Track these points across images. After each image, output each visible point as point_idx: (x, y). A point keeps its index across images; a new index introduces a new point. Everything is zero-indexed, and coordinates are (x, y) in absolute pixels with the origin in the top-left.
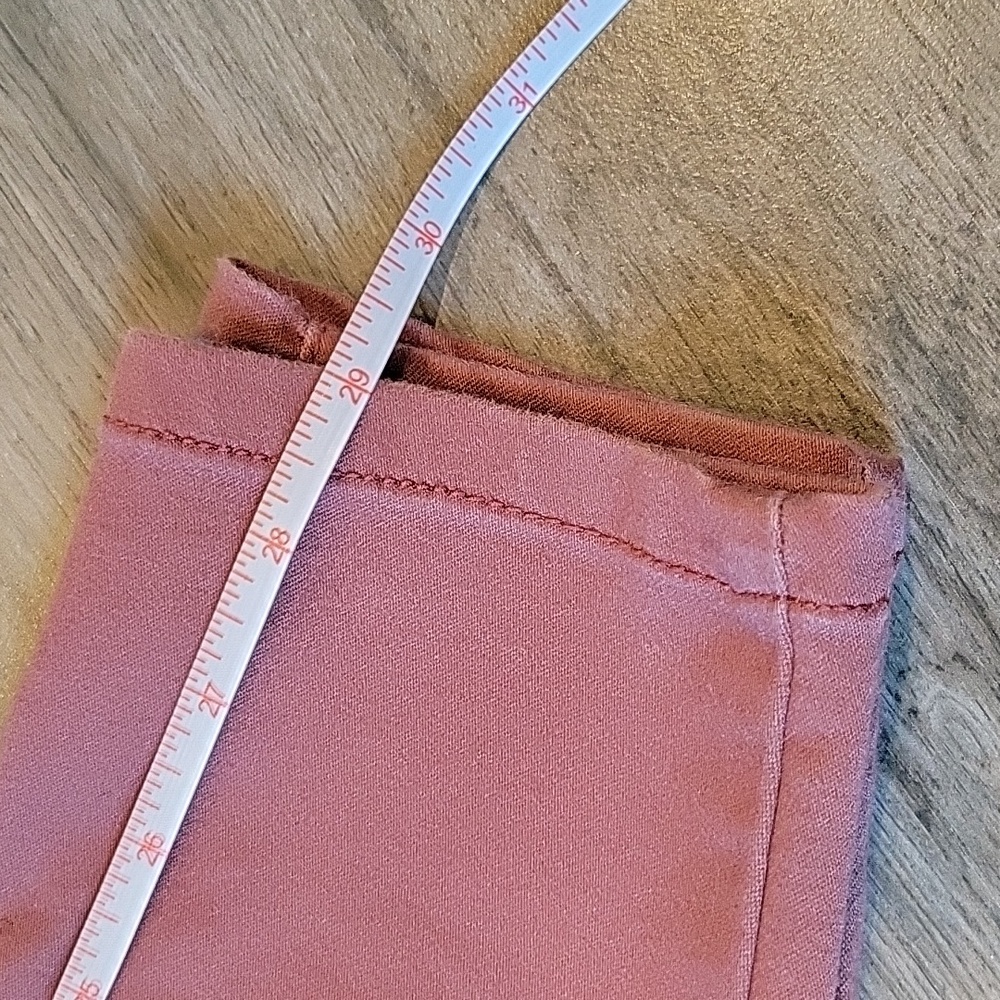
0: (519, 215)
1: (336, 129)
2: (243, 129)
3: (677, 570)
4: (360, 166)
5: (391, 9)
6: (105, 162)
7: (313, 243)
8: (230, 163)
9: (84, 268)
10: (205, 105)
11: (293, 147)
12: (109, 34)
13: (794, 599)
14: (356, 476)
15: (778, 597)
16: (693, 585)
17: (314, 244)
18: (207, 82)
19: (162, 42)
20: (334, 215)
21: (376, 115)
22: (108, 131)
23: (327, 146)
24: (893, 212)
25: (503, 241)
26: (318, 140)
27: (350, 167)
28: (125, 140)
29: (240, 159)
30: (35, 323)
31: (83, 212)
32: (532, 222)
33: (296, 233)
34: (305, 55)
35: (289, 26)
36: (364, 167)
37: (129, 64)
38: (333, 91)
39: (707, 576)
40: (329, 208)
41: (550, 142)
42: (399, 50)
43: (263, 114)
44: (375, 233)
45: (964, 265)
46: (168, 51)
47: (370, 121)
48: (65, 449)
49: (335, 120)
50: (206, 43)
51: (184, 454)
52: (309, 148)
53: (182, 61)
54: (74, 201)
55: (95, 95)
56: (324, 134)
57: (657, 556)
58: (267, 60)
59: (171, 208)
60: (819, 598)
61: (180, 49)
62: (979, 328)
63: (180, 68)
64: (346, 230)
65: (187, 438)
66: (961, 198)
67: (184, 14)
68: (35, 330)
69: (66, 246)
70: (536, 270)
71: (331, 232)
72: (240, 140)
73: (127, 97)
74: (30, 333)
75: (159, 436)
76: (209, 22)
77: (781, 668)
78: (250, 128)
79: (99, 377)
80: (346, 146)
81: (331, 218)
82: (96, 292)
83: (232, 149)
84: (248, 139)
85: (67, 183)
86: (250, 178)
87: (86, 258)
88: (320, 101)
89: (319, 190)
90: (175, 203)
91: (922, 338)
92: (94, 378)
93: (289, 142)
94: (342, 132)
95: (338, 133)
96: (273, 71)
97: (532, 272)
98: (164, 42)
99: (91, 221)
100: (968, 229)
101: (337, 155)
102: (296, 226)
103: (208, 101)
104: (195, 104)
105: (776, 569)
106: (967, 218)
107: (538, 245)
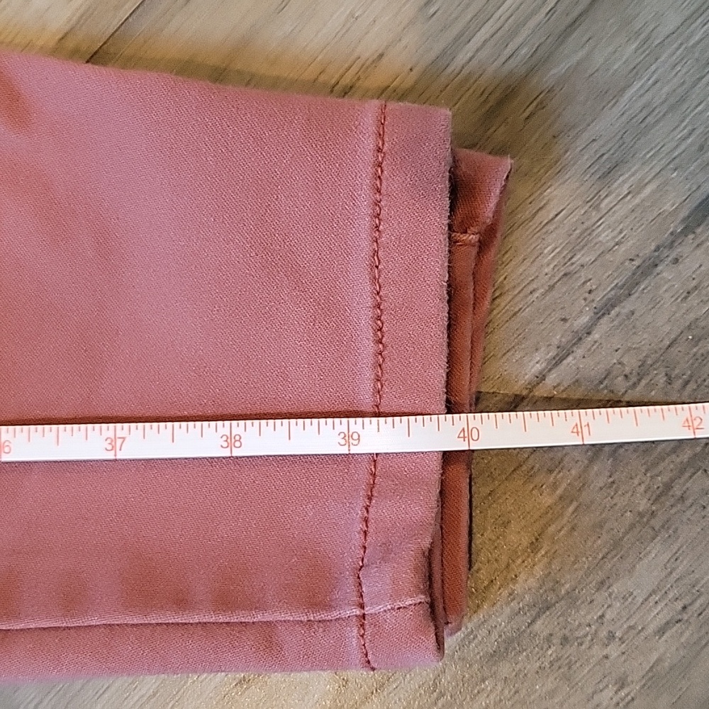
0: (575, 349)
1: (611, 208)
2: (601, 142)
3: (364, 526)
4: (589, 232)
5: (699, 230)
6: (563, 42)
7: (532, 209)
8: (577, 136)
9: (485, 42)
10: (614, 109)
11: (595, 180)
12: (653, 26)
13: (364, 619)
14: (378, 289)
15: (363, 608)
16: (358, 538)
17: (530, 209)
18: (629, 109)
19: (653, 67)
20: (552, 219)
21: (625, 235)
22: (585, 39)
23: (600, 204)
24: (615, 589)
25: (555, 341)
26: (602, 197)
27: (587, 224)
28: (581, 54)
29: (581, 143)
30: (440, 12)
31: (525, 32)
32: (570, 358)
33: (537, 194)
34: (659, 176)
35: (677, 161)
36: (590, 234)
37: (634, 47)
38: (637, 201)
39: (365, 548)
40: (557, 215)
41: (625, 360)
42: (673, 242)
43: (613, 154)
44: (546, 251)
45: (589, 638)
46: (647, 74)
47: (621, 232)
48: (356, 55)
49: (618, 207)
50: (657, 101)
51: (370, 170)
52: (596, 192)
53: (642, 86)
54: (532, 24)
55: (609, 23)
56: (606, 201)
57: (371, 510)
58: (652, 149)
59: (538, 100)
60: (368, 637)
61: (650, 82)
62: (551, 655)
63: (637, 85)
64: (544, 230)
65: (381, 169)
66: (631, 628)
67: (675, 80)
68: (435, 13)
69: (498, 25)
70: (538, 367)
71: (541, 220)
72: (594, 140)
73: (610, 49)
74: (432, 10)
75: (379, 150)
76: (672, 100)
77: (318, 614)
78: (603, 146)
79: (411, 70)
80: (601, 218)
81: (550, 218)
82: (469, 55)
83: (586, 136)
84: (595, 146)
85: (543, 15)
86: (568, 153)
87: (492, 42)
88: (629, 193)
89: (568, 205)
90: (541, 102)
91: (539, 622)
92: (409, 67)
93: (598, 176)
94: (610, 213)
95: (609, 210)
96: (645, 155)
97: (538, 365)
98: (653, 70)
99: (519, 40)
100: (611, 636)
101: (594, 214)
102: (541, 194)
103: (617, 110)
104: (614, 101)
105: (380, 607)
106: (618, 634)
107: (556, 365)
